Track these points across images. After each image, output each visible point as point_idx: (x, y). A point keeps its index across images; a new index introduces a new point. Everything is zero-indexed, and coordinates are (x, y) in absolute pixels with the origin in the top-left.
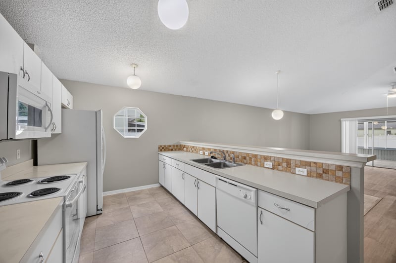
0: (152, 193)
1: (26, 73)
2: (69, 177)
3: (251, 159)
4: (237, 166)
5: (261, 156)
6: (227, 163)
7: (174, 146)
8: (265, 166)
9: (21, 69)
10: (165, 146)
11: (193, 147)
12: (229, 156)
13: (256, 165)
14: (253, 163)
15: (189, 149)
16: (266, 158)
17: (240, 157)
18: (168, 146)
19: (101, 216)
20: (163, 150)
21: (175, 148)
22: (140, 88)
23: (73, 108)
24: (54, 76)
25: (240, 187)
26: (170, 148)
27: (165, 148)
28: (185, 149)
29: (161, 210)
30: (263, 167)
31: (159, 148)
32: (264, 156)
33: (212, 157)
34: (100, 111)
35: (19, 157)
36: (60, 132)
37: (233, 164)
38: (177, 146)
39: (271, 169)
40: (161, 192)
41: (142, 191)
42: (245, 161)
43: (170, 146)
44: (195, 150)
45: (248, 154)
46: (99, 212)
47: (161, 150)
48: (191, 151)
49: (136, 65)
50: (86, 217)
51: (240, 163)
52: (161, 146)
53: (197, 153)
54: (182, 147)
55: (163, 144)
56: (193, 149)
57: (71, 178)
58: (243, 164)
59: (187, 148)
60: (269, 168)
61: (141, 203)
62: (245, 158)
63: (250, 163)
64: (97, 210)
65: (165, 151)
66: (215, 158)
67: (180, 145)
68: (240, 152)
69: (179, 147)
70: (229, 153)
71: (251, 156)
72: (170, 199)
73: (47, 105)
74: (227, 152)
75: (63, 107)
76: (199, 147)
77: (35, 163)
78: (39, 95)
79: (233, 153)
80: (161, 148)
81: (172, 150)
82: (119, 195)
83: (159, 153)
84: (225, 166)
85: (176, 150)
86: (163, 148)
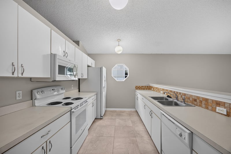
0: (130, 114)
1: (67, 53)
2: (82, 98)
3: (201, 102)
4: (185, 106)
5: (212, 100)
6: (178, 102)
7: (145, 87)
8: (217, 111)
9: (64, 52)
10: (139, 86)
11: (157, 88)
12: (181, 97)
13: (207, 108)
14: (203, 106)
15: (155, 89)
16: (218, 104)
17: (191, 99)
18: (141, 86)
19: (102, 120)
20: (138, 89)
21: (146, 88)
22: (122, 52)
23: (95, 66)
24: (83, 53)
25: (176, 125)
26: (143, 88)
27: (139, 88)
28: (152, 89)
29: (131, 125)
30: (215, 111)
31: (136, 88)
32: (216, 101)
33: (168, 96)
34: (102, 67)
35: (72, 88)
36: (86, 78)
37: (183, 104)
38: (148, 87)
39: (225, 115)
40: (135, 114)
41: (125, 111)
42: (195, 103)
43: (143, 87)
44: (158, 90)
45: (198, 97)
46: (102, 118)
47: (137, 89)
48: (156, 90)
49: (119, 40)
50: (95, 119)
51: (190, 104)
52: (137, 86)
53: (159, 92)
54: (151, 88)
55: (138, 85)
56: (157, 90)
57: (83, 99)
58: (193, 105)
59: (153, 89)
60: (222, 114)
61: (122, 118)
62: (195, 100)
63: (200, 106)
64: (101, 116)
65: (139, 89)
66: (170, 97)
67: (150, 86)
68: (190, 95)
69: (149, 88)
70: (181, 94)
71: (201, 100)
72: (139, 120)
73: (75, 66)
74: (180, 93)
75: (88, 66)
76: (160, 88)
77: (79, 91)
78: (70, 62)
79: (185, 95)
80: (137, 88)
81: (144, 89)
82: (113, 111)
83: (136, 90)
84: (176, 104)
85: (146, 89)
86: (138, 88)
